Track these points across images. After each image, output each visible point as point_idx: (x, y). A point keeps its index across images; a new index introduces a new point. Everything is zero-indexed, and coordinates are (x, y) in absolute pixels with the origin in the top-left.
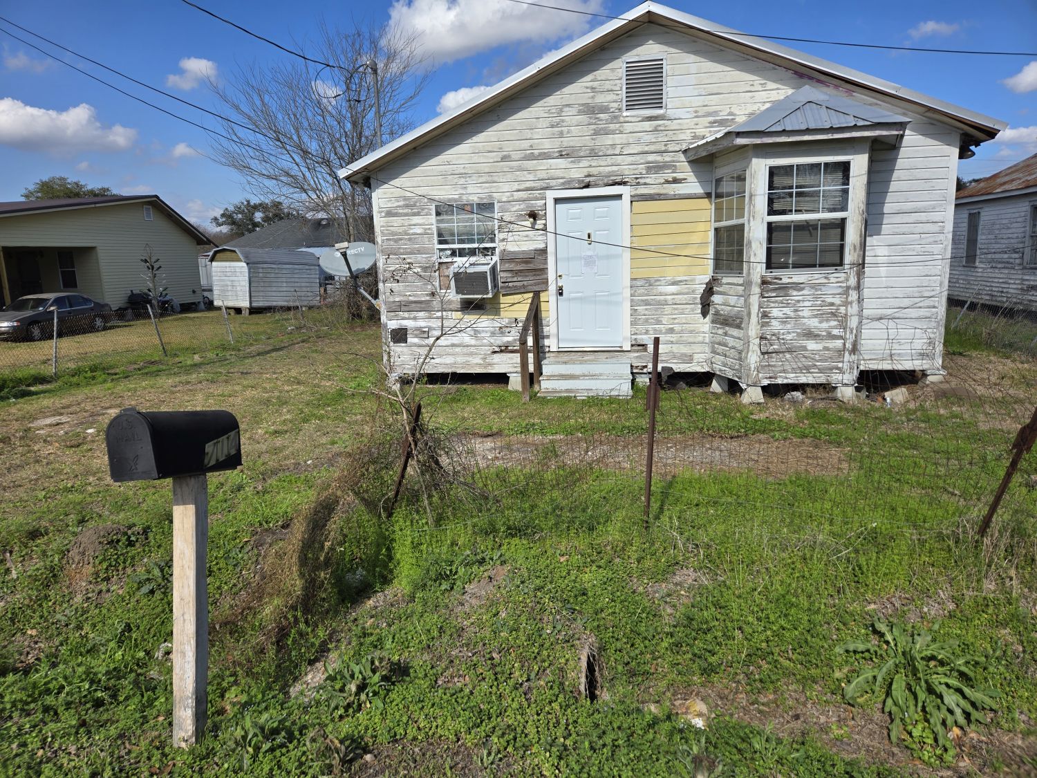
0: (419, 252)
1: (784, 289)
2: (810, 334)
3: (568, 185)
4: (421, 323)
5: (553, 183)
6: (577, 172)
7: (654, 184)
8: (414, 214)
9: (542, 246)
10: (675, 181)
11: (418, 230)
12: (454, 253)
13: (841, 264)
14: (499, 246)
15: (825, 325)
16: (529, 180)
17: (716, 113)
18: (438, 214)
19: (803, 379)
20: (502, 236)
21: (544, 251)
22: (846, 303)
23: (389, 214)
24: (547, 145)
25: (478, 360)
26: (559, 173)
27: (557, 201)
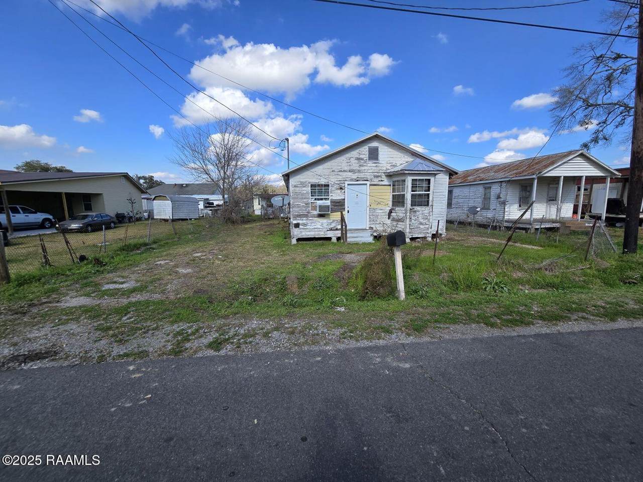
0: (305, 199)
1: (415, 212)
2: (421, 224)
3: (352, 180)
4: (305, 222)
5: (347, 179)
6: (355, 176)
7: (376, 181)
8: (304, 187)
9: (343, 198)
10: (382, 181)
11: (305, 192)
12: (316, 199)
13: (428, 205)
14: (330, 198)
15: (425, 221)
16: (340, 178)
17: (392, 163)
18: (311, 187)
19: (419, 236)
20: (331, 194)
21: (344, 199)
22: (429, 216)
23: (295, 186)
24: (346, 168)
25: (323, 233)
26: (349, 176)
27: (348, 184)
